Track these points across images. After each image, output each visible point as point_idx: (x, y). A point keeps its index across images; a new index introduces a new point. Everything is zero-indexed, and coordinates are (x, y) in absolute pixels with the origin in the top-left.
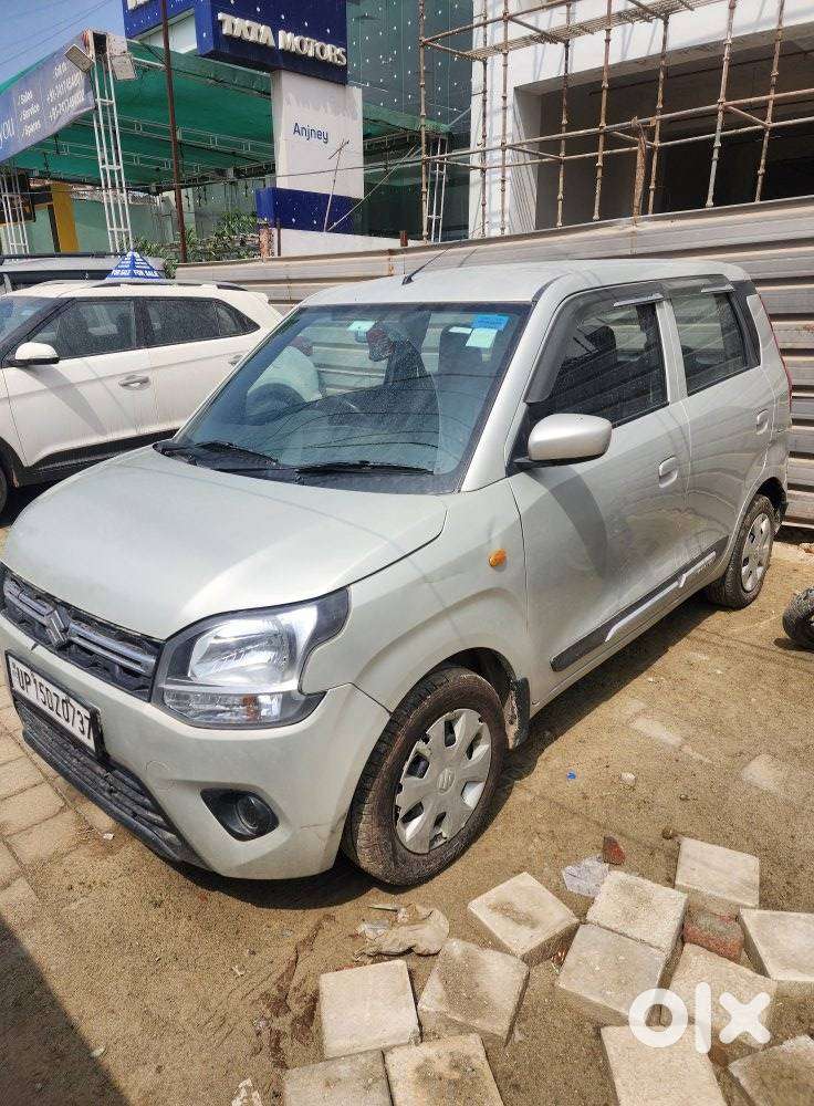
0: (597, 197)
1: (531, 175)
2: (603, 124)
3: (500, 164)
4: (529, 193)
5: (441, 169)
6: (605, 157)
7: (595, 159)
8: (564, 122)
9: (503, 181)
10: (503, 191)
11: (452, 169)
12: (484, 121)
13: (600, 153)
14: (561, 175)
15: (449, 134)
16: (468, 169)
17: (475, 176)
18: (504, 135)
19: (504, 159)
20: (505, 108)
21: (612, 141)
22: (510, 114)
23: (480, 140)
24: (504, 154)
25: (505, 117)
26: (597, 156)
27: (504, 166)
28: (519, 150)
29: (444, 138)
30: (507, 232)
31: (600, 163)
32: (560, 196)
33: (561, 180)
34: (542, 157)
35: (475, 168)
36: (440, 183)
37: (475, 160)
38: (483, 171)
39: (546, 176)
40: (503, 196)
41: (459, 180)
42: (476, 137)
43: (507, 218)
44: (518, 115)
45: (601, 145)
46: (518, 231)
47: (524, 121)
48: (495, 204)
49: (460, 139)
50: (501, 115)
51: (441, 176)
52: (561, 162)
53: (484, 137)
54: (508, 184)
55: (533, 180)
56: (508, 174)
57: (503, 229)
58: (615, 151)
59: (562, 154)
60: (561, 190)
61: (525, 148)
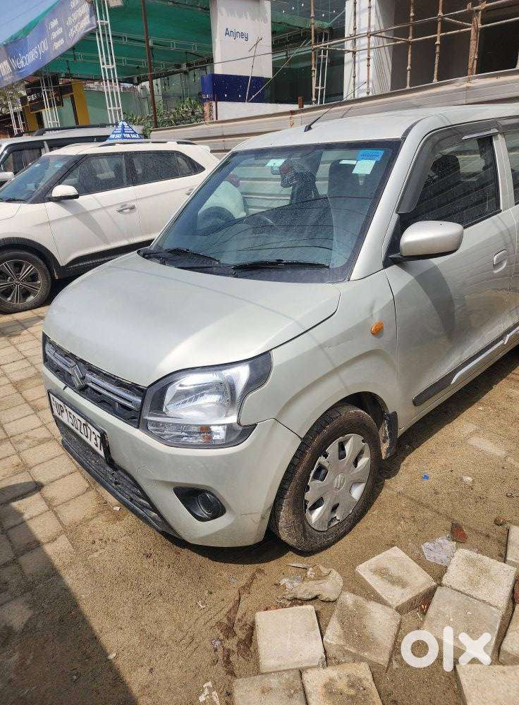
0: (436, 66)
1: (388, 54)
2: (440, 13)
3: (367, 47)
4: (386, 67)
5: (325, 54)
6: (441, 37)
7: (435, 39)
8: (412, 14)
9: (369, 59)
10: (368, 66)
11: (332, 53)
12: (355, 19)
13: (438, 35)
14: (410, 51)
15: (330, 29)
16: (343, 52)
17: (348, 57)
18: (369, 26)
19: (369, 44)
20: (370, 7)
21: (447, 26)
22: (373, 11)
23: (352, 32)
24: (369, 40)
25: (370, 14)
26: (436, 38)
27: (369, 49)
28: (380, 36)
29: (327, 32)
30: (371, 94)
31: (438, 42)
32: (409, 67)
33: (409, 56)
34: (396, 41)
35: (349, 51)
36: (324, 64)
37: (348, 45)
38: (354, 53)
39: (398, 54)
40: (368, 69)
41: (337, 62)
42: (349, 31)
43: (371, 86)
44: (379, 12)
45: (439, 29)
46: (378, 93)
47: (383, 15)
48: (362, 76)
49: (337, 32)
50: (367, 14)
51: (324, 59)
52: (409, 43)
53: (355, 29)
54: (371, 61)
55: (389, 59)
56: (372, 54)
57: (368, 93)
58: (448, 33)
59: (410, 38)
60: (409, 62)
61: (383, 34)
